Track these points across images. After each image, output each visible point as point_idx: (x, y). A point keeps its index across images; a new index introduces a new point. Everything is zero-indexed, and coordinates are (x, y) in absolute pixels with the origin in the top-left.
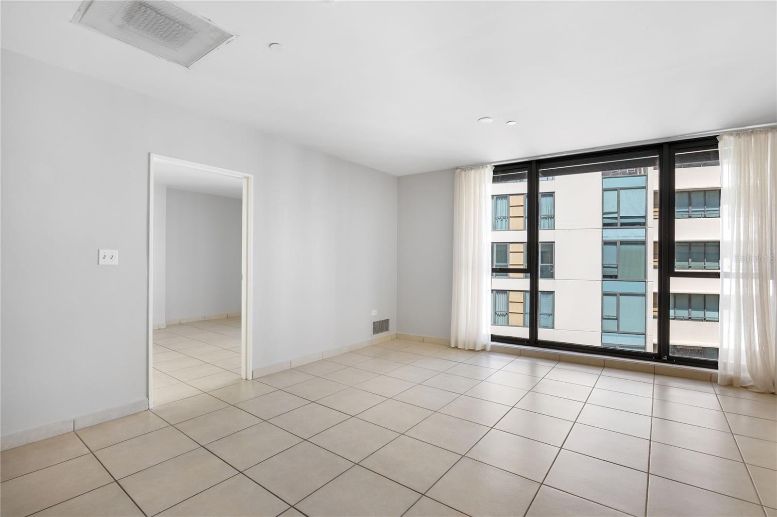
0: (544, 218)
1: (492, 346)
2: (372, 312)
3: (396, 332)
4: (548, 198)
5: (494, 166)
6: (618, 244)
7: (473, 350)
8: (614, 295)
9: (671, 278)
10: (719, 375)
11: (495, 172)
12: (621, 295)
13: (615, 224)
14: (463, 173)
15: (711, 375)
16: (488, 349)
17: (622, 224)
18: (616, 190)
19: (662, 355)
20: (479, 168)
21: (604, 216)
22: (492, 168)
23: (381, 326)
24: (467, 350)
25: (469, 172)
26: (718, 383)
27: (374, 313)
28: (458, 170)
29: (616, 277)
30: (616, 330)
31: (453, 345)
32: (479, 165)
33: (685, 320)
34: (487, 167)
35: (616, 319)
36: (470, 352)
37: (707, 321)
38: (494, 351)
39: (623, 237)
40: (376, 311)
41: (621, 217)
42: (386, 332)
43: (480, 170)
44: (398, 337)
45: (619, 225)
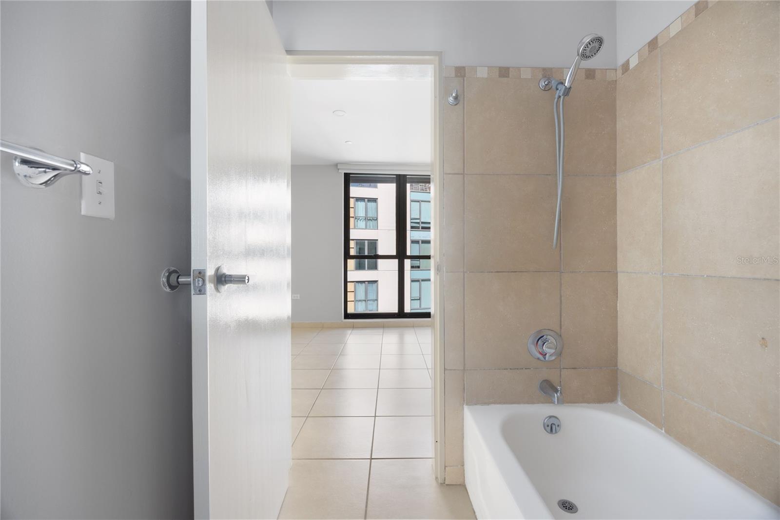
0: (369, 220)
4: (373, 203)
6: (420, 242)
8: (418, 281)
12: (423, 280)
13: (418, 228)
17: (423, 228)
18: (419, 202)
21: (412, 221)
29: (419, 267)
35: (419, 299)
39: (424, 237)
41: (422, 223)
45: (420, 228)
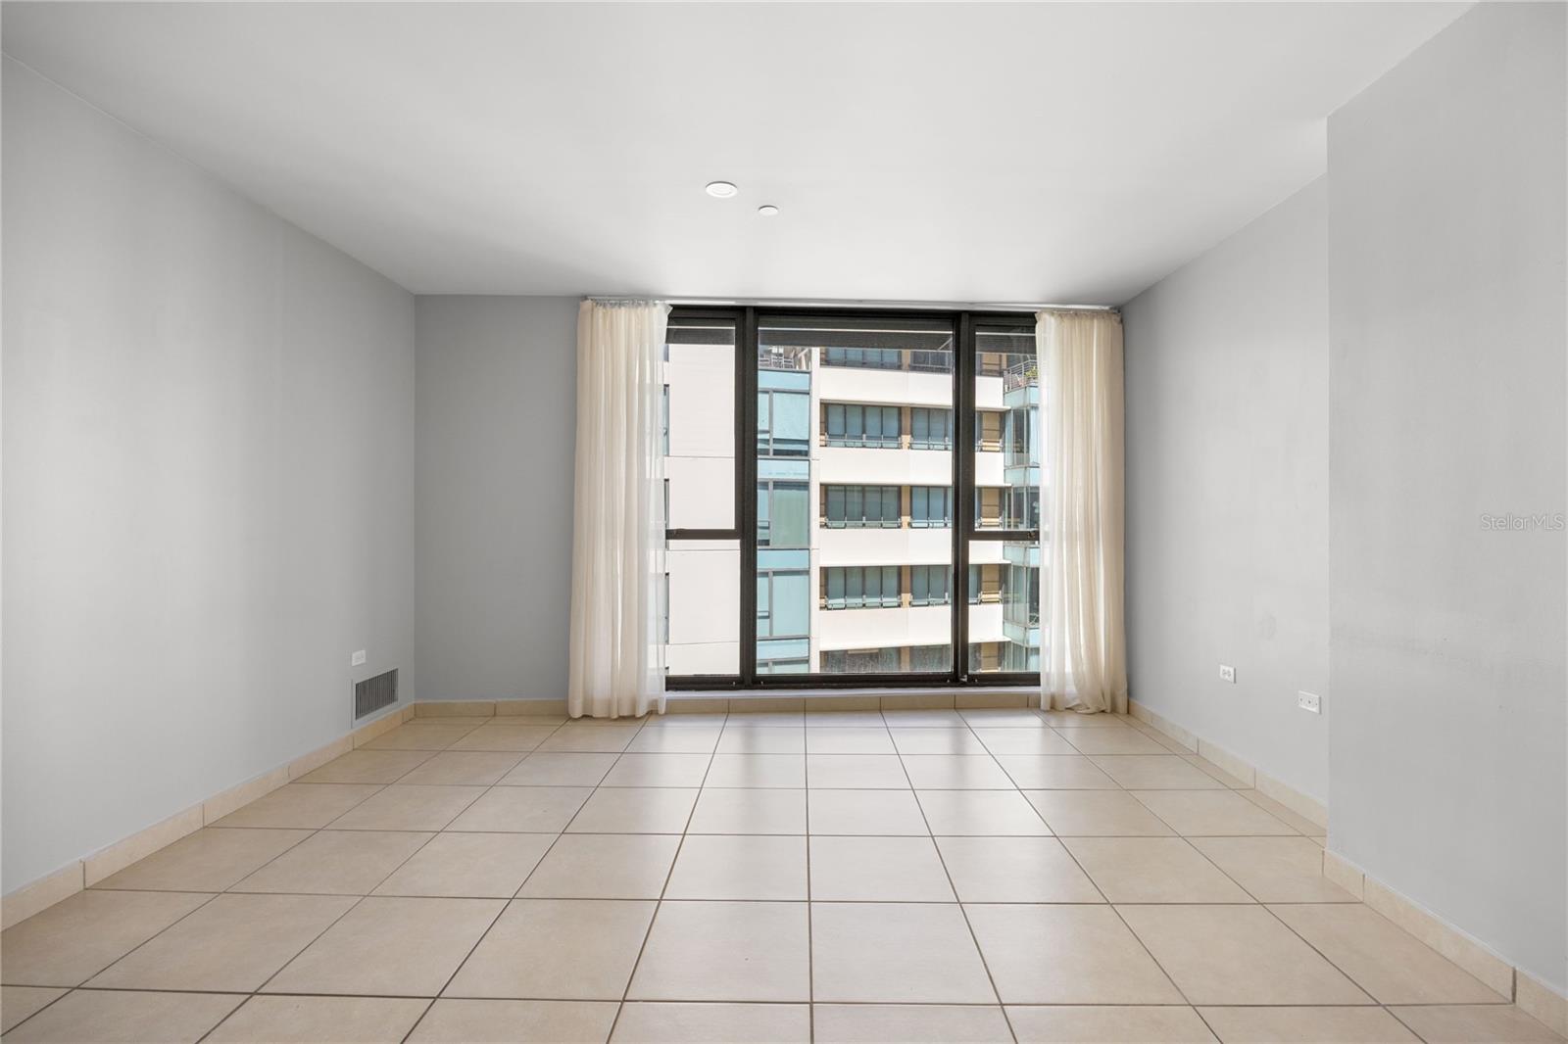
1: (669, 702)
2: (354, 655)
3: (413, 702)
5: (672, 305)
6: (771, 486)
7: (632, 718)
8: (764, 574)
9: (971, 542)
10: (1042, 696)
11: (672, 319)
12: (776, 573)
13: (766, 452)
14: (600, 312)
15: (1028, 696)
16: (662, 709)
17: (777, 452)
18: (768, 393)
19: (960, 675)
20: (640, 305)
22: (667, 309)
23: (374, 693)
24: (616, 720)
25: (614, 310)
26: (1042, 707)
27: (358, 658)
28: (588, 303)
29: (767, 543)
30: (768, 635)
31: (577, 713)
32: (640, 298)
33: (859, 608)
34: (655, 305)
35: (768, 616)
36: (624, 723)
37: (885, 607)
38: (674, 711)
39: (778, 474)
40: (364, 652)
41: (776, 441)
42: (388, 707)
43: (640, 309)
44: (420, 714)
45: (771, 452)
